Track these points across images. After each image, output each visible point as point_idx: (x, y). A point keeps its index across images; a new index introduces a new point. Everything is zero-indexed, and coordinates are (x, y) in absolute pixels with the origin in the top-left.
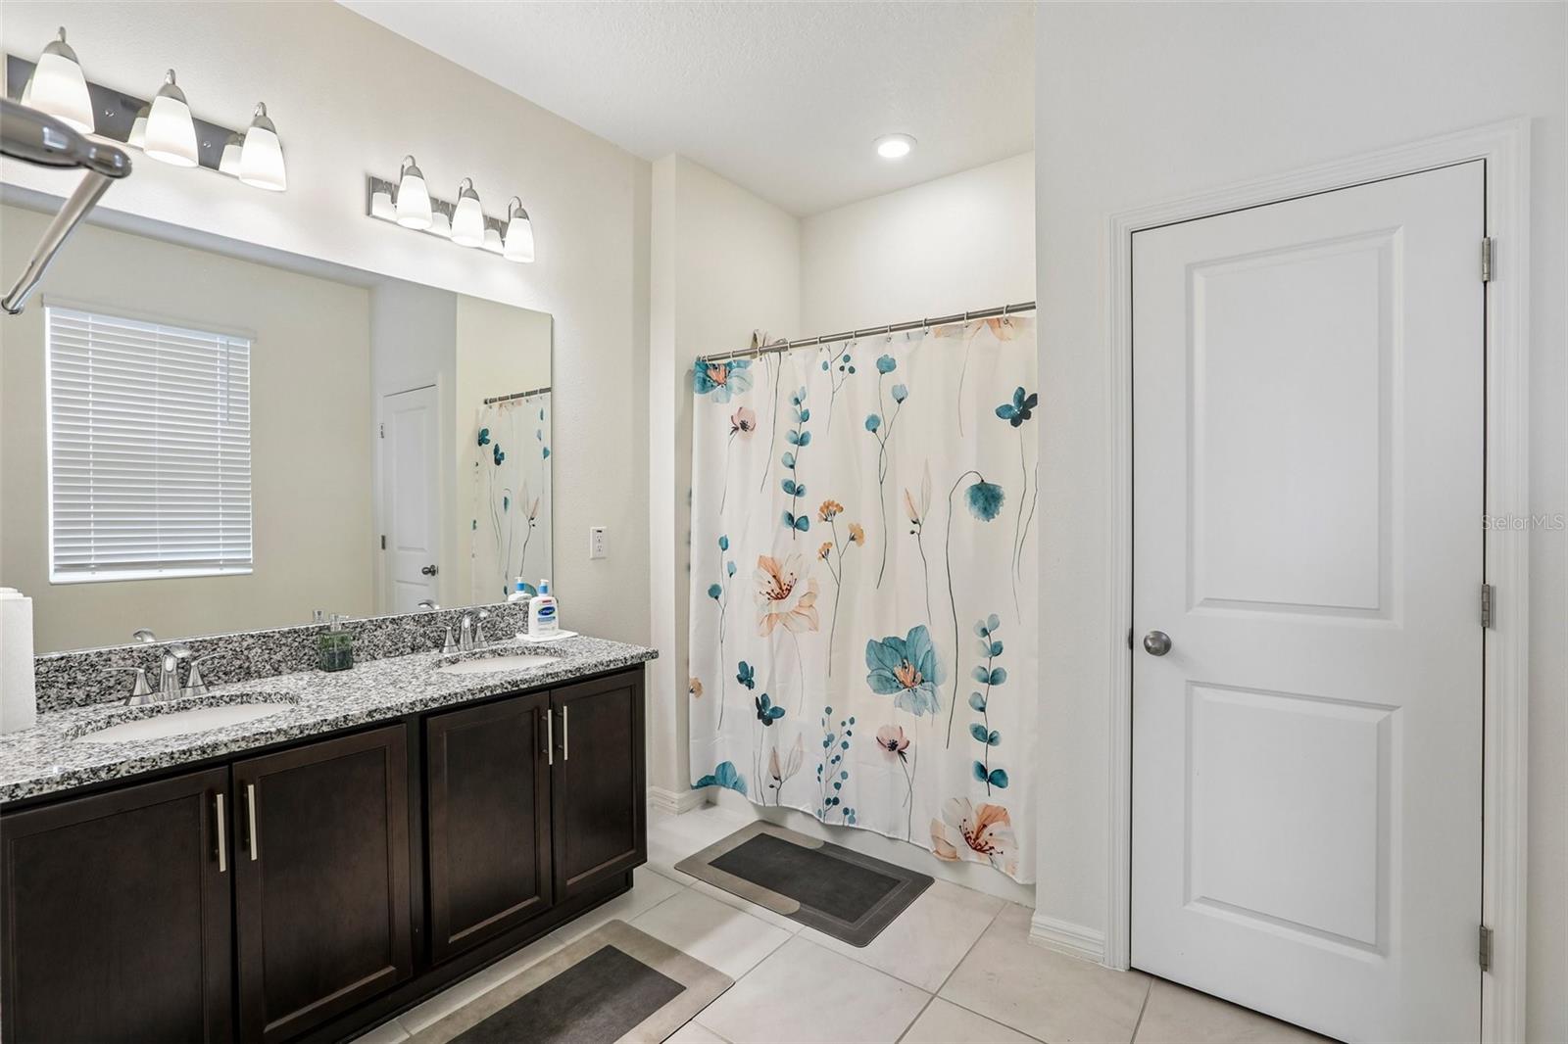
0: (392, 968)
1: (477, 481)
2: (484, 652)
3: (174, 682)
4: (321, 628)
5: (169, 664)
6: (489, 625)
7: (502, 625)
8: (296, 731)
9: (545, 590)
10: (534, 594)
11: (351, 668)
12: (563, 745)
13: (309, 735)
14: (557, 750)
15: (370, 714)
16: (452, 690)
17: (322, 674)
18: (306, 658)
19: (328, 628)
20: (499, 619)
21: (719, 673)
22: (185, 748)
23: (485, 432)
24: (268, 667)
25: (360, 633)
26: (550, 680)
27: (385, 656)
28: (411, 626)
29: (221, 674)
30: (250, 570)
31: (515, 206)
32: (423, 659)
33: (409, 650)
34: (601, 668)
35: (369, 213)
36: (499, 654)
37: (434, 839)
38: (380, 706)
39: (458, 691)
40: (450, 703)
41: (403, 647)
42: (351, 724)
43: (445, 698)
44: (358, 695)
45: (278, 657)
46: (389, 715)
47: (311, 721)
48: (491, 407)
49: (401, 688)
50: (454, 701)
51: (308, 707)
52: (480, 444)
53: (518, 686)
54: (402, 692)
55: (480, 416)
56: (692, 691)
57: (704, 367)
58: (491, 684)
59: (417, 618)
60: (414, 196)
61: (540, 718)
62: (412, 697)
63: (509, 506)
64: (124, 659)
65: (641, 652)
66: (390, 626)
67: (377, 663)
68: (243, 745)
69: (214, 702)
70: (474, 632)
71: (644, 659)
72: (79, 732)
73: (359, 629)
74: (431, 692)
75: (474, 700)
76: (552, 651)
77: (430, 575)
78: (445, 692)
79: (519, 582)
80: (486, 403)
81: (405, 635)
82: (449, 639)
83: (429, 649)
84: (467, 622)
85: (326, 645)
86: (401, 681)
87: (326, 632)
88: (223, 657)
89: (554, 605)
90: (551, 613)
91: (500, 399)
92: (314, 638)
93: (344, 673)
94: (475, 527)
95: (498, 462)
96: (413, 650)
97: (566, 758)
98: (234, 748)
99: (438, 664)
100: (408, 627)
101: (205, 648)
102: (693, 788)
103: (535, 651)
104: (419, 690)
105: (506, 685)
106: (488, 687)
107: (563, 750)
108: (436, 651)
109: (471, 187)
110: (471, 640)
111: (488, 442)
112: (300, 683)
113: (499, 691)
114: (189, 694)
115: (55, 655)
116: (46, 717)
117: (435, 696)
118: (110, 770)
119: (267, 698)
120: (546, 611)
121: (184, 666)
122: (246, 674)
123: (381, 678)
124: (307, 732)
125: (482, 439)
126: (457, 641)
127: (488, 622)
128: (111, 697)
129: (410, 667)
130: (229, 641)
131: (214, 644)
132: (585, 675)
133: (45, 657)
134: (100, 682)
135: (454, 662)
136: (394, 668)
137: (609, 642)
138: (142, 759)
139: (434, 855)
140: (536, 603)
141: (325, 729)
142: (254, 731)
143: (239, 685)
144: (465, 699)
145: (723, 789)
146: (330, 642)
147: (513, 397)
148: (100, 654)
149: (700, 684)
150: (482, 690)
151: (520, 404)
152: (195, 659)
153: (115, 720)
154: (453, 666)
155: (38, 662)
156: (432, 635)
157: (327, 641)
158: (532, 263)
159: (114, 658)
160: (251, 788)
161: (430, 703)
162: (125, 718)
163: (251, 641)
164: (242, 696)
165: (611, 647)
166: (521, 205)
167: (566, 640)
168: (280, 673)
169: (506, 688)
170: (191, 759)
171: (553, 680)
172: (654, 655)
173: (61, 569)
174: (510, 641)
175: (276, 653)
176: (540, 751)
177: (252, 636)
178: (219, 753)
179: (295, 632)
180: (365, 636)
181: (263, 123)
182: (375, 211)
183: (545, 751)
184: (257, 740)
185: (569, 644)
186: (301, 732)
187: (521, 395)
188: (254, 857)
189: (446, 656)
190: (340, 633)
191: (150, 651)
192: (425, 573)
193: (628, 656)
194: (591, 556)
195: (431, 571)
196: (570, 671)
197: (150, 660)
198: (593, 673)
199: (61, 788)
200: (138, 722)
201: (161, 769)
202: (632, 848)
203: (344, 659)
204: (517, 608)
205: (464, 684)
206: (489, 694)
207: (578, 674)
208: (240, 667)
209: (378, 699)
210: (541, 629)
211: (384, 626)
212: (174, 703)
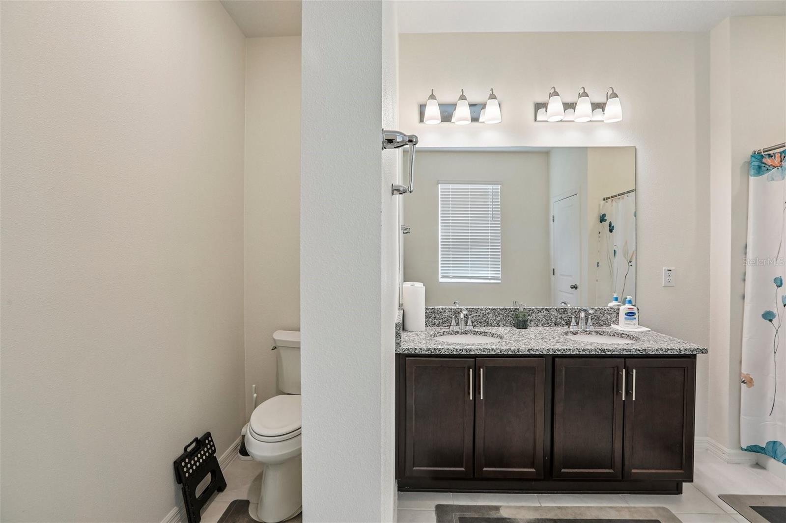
0: (533, 470)
1: (599, 241)
2: (591, 331)
3: (463, 323)
4: (516, 309)
5: (462, 316)
6: (595, 318)
7: (603, 318)
8: (499, 351)
9: (630, 302)
10: (624, 304)
11: (526, 328)
12: (632, 391)
13: (503, 354)
14: (629, 393)
15: (529, 350)
16: (569, 347)
17: (515, 329)
18: (509, 321)
19: (518, 309)
20: (601, 315)
21: (772, 375)
22: (461, 348)
23: (604, 215)
24: (495, 322)
25: (532, 313)
26: (625, 353)
27: (542, 325)
28: (555, 313)
29: (478, 322)
30: (500, 282)
31: (610, 92)
32: (560, 330)
33: (553, 324)
34: (661, 352)
35: (536, 120)
36: (600, 334)
37: (556, 417)
38: (534, 348)
39: (571, 348)
40: (567, 353)
41: (551, 322)
42: (520, 353)
43: (564, 350)
44: (526, 341)
45: (498, 319)
46: (537, 353)
47: (504, 348)
48: (607, 202)
49: (545, 341)
50: (568, 353)
51: (505, 342)
52: (601, 222)
53: (605, 352)
54: (545, 344)
55: (601, 207)
56: (743, 382)
57: (759, 157)
58: (589, 348)
59: (558, 309)
60: (555, 105)
61: (618, 373)
62: (548, 347)
63: (617, 254)
64: (449, 312)
65: (693, 347)
66: (545, 312)
67: (537, 328)
68: (480, 352)
69: (475, 333)
70: (587, 320)
71: (695, 353)
72: (435, 335)
73: (531, 312)
74: (558, 346)
75: (579, 354)
76: (632, 337)
77: (574, 289)
78: (565, 347)
79: (615, 296)
80: (604, 200)
81: (552, 317)
82: (573, 322)
83: (563, 325)
84: (583, 315)
85: (517, 316)
86: (546, 338)
87: (517, 311)
88: (479, 316)
89: (635, 311)
90: (633, 315)
91: (612, 197)
92: (513, 313)
93: (523, 330)
94: (598, 266)
95: (611, 231)
96: (555, 324)
97: (634, 399)
98: (477, 352)
99: (567, 333)
100: (553, 313)
101: (474, 311)
102: (742, 449)
103: (621, 335)
104: (553, 344)
105: (598, 350)
106: (587, 349)
107: (632, 394)
108: (567, 327)
109: (584, 91)
110: (585, 324)
111: (605, 220)
112: (506, 331)
113: (593, 353)
114: (468, 328)
115: (431, 308)
116: (428, 328)
117: (560, 348)
118: (439, 351)
119: (493, 335)
120: (630, 314)
121: (466, 316)
122: (488, 324)
123: (538, 335)
124: (503, 352)
125: (602, 219)
126: (578, 324)
127: (595, 316)
128: (446, 325)
129: (552, 332)
130: (481, 310)
131: (477, 310)
132: (649, 354)
133: (429, 308)
134: (442, 319)
135: (575, 334)
136: (545, 332)
137: (671, 338)
138: (448, 349)
139: (556, 425)
140: (624, 309)
141: (510, 353)
142: (484, 347)
143: (484, 328)
144: (574, 353)
145: (773, 460)
146: (519, 315)
147: (619, 195)
148: (443, 309)
149: (752, 379)
150: (584, 350)
151: (623, 198)
152: (470, 315)
153: (445, 333)
154: (574, 335)
155: (427, 309)
156: (565, 319)
157: (517, 315)
158: (621, 121)
159: (447, 311)
160: (482, 370)
161: (557, 351)
162: (449, 333)
163: (489, 311)
164: (484, 332)
165: (671, 340)
166: (613, 91)
167: (642, 332)
168: (499, 326)
169: (598, 352)
170: (462, 353)
171: (627, 353)
172: (704, 351)
173: (443, 277)
174: (607, 328)
175: (498, 317)
176: (618, 391)
177: (490, 309)
178: (471, 353)
179: (505, 309)
180: (533, 315)
181: (493, 97)
182: (538, 119)
183: (620, 391)
184: (485, 351)
185: (643, 334)
186: (501, 352)
187: (624, 193)
188: (482, 398)
189: (571, 330)
190: (522, 312)
191: (457, 310)
192: (572, 288)
193: (682, 348)
194: (663, 285)
195: (575, 287)
196: (639, 350)
197: (457, 313)
198: (655, 354)
199: (427, 353)
200: (451, 336)
201: (454, 354)
202: (682, 469)
203: (524, 323)
204: (613, 310)
205: (576, 345)
206: (588, 353)
207: (644, 353)
208: (485, 321)
209: (534, 344)
210: (626, 324)
211: (542, 312)
212: (463, 331)
